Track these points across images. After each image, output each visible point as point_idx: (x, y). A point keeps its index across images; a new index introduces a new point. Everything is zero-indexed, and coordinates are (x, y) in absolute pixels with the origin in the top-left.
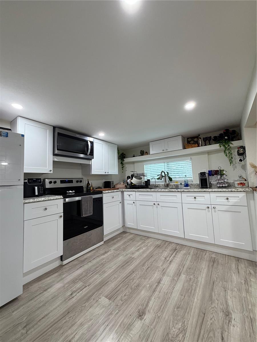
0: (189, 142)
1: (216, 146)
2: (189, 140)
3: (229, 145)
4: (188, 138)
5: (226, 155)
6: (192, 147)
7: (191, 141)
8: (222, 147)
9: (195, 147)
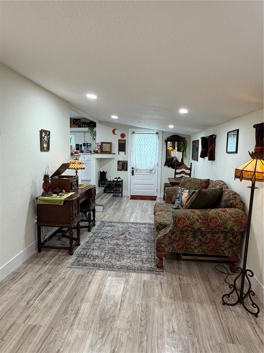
0: (74, 122)
1: (86, 129)
2: (74, 121)
3: (93, 130)
4: (74, 119)
5: (91, 135)
6: (75, 127)
7: (75, 122)
8: (90, 130)
9: (76, 127)
